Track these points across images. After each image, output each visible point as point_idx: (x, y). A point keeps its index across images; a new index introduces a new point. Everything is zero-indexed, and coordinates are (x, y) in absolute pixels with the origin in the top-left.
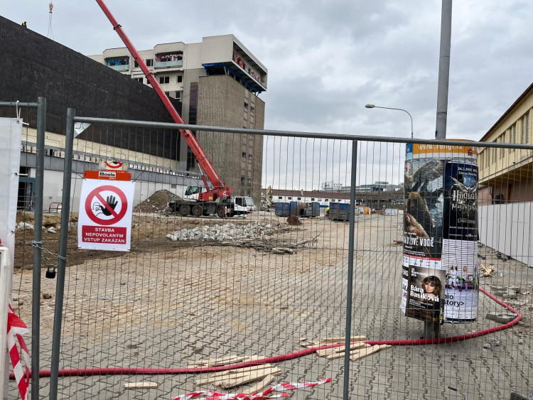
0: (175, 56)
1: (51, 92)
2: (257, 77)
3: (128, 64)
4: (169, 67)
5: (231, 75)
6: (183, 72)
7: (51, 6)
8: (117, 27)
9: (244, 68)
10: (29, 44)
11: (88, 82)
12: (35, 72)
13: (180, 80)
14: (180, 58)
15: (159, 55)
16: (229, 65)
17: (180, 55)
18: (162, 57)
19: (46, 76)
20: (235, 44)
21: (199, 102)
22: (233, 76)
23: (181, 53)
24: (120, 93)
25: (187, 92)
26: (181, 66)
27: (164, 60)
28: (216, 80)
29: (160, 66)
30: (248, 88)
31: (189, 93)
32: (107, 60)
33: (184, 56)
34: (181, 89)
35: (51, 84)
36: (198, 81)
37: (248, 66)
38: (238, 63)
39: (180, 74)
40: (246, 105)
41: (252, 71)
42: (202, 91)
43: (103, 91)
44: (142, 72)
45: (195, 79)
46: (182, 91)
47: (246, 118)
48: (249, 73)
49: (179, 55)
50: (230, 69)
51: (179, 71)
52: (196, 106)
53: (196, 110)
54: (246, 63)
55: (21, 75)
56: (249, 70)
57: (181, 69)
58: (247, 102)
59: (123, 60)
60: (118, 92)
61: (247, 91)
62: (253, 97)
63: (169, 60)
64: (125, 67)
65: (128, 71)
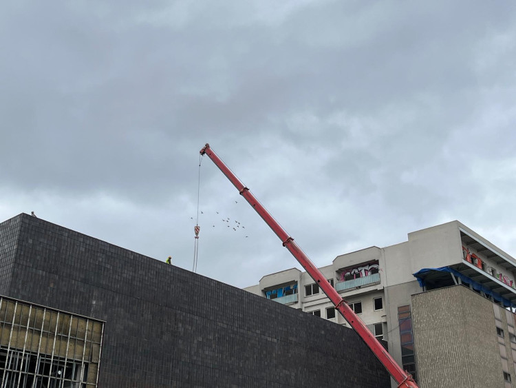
0: (367, 268)
1: (200, 351)
2: (508, 281)
3: (296, 291)
4: (360, 287)
5: (465, 284)
6: (382, 291)
7: (197, 229)
8: (288, 242)
9: (483, 269)
10: (172, 286)
11: (249, 329)
12: (180, 325)
13: (378, 305)
14: (375, 271)
15: (341, 272)
16: (458, 269)
17: (375, 266)
18: (348, 272)
19: (194, 328)
20: (463, 234)
21: (417, 337)
22: (467, 285)
23: (377, 262)
24: (294, 339)
25: (394, 323)
26: (379, 283)
27: (351, 277)
28: (440, 295)
29: (345, 289)
30: (496, 302)
31: (398, 324)
32: (265, 291)
33: (381, 266)
34: (383, 320)
35: (200, 339)
36: (410, 302)
37: (489, 264)
38: (473, 262)
39: (377, 296)
40: (499, 331)
41: (498, 272)
42: (420, 319)
43: (269, 339)
44: (328, 300)
45: (405, 300)
46: (385, 323)
47: (505, 356)
48: (493, 276)
49: (372, 266)
50: (461, 275)
51: (376, 291)
52: (412, 344)
53: (412, 352)
54: (485, 261)
55: (162, 333)
56: (493, 271)
57: (379, 287)
58: (500, 326)
59: (289, 288)
60: (290, 338)
61: (496, 308)
62: (509, 316)
63: (358, 276)
64: (293, 298)
65: (296, 302)
